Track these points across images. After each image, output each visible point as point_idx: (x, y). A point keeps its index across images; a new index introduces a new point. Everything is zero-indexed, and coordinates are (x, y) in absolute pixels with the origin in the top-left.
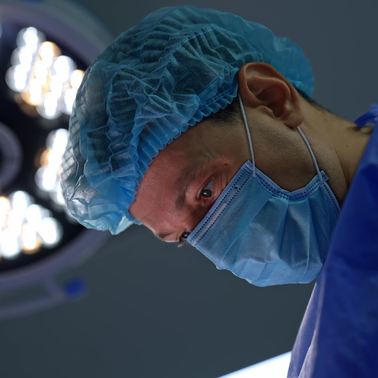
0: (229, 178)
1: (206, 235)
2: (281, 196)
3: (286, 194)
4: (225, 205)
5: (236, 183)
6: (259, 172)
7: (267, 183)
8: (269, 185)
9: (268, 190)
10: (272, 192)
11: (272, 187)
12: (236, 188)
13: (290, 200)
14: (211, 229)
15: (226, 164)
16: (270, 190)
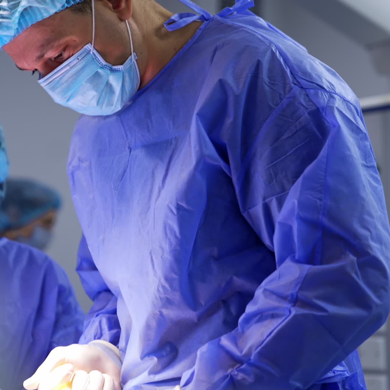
0: (75, 52)
1: (52, 83)
2: (106, 68)
3: (109, 66)
4: (68, 68)
5: (79, 55)
6: (95, 52)
7: (98, 59)
8: (100, 61)
9: (98, 64)
10: (101, 65)
11: (101, 62)
12: (78, 59)
13: (111, 70)
14: (55, 79)
15: (75, 41)
16: (100, 63)
